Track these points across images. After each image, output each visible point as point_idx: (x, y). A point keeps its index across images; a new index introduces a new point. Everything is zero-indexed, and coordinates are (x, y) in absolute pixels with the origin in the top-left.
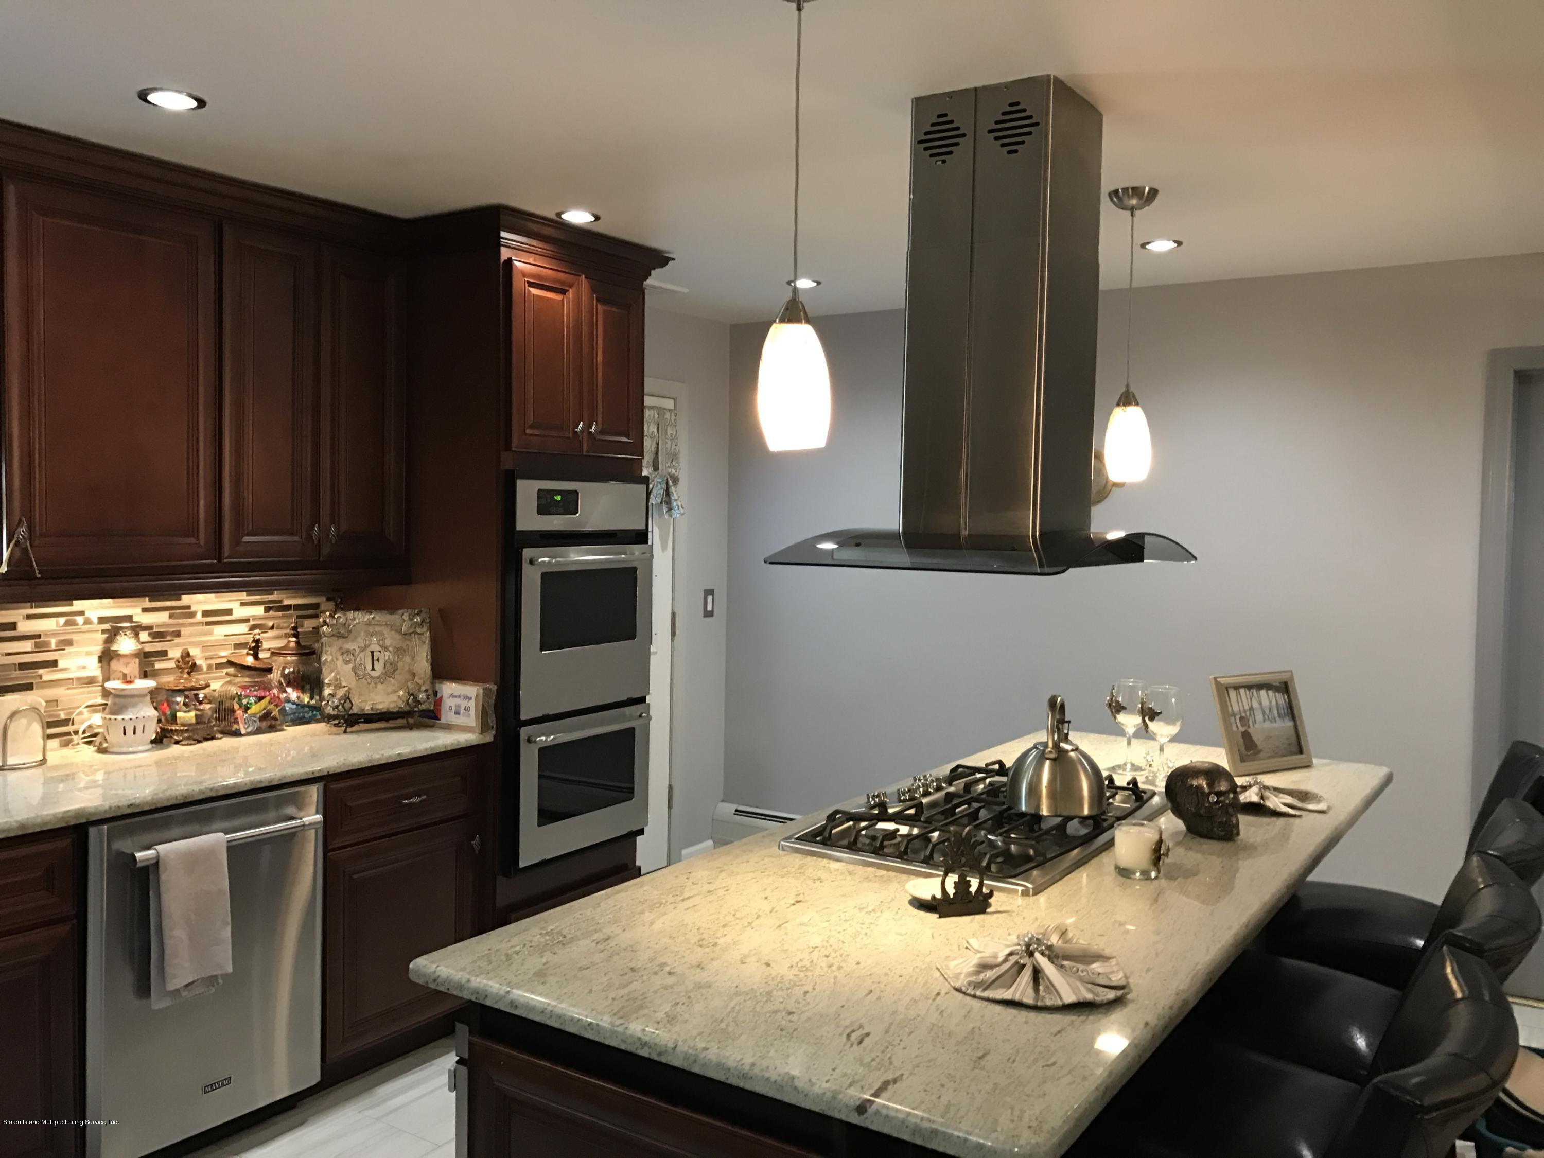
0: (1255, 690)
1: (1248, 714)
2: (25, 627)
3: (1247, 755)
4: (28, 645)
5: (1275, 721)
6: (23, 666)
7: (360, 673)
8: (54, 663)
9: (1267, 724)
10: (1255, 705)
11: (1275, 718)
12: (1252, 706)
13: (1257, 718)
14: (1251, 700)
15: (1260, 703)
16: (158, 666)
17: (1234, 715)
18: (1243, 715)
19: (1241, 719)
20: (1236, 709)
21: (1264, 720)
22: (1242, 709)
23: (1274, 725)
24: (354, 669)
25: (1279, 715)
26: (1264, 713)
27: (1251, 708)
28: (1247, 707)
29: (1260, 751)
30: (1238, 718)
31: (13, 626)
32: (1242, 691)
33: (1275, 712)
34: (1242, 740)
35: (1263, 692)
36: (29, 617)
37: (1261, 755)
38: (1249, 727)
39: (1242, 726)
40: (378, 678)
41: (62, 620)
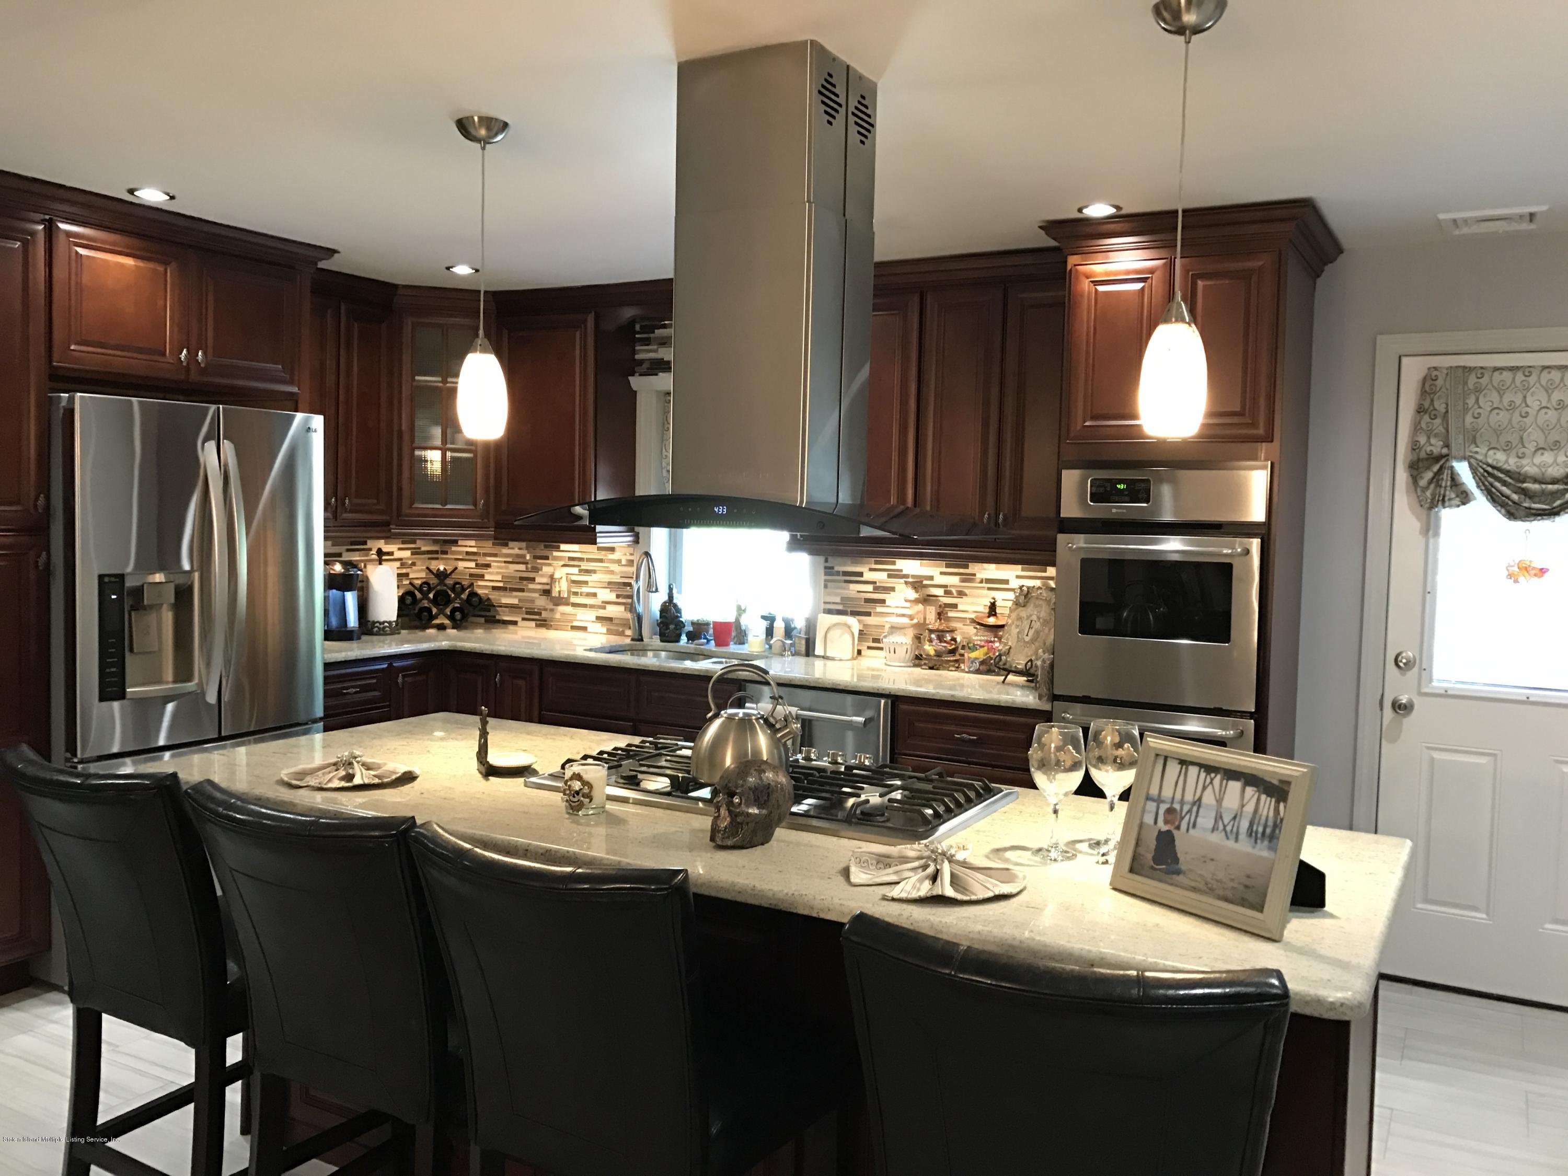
0: (1219, 777)
1: (1186, 808)
2: (868, 576)
3: (1152, 868)
4: (870, 588)
5: (1237, 839)
6: (867, 601)
7: (1020, 636)
8: (883, 602)
9: (1217, 838)
10: (1209, 798)
11: (1237, 834)
12: (1200, 799)
13: (1199, 820)
14: (1204, 788)
15: (1219, 801)
16: (951, 614)
17: (1159, 800)
18: (1177, 806)
19: (1170, 811)
20: (1167, 793)
21: (1214, 829)
22: (1178, 796)
23: (1231, 844)
24: (1019, 633)
25: (1250, 832)
26: (1219, 817)
27: (1198, 802)
28: (1189, 797)
29: (1178, 872)
30: (1164, 807)
31: (861, 574)
32: (1193, 771)
33: (1245, 825)
34: (1155, 843)
35: (1235, 786)
36: (871, 570)
37: (1180, 878)
38: (1178, 828)
39: (1166, 822)
40: (1027, 642)
41: (885, 574)
